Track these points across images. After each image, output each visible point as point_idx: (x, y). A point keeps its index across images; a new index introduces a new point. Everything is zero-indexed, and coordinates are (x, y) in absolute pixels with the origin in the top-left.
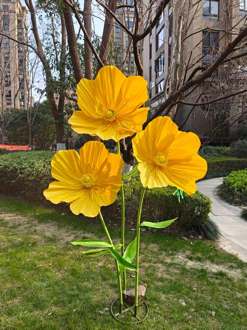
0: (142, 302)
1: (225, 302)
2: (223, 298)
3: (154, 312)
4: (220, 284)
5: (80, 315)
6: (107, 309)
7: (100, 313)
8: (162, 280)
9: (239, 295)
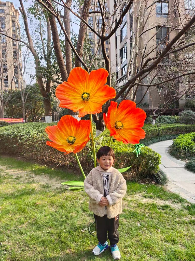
1: (168, 224)
2: (167, 221)
4: (165, 213)
5: (68, 233)
6: (86, 229)
7: (82, 231)
9: (178, 219)
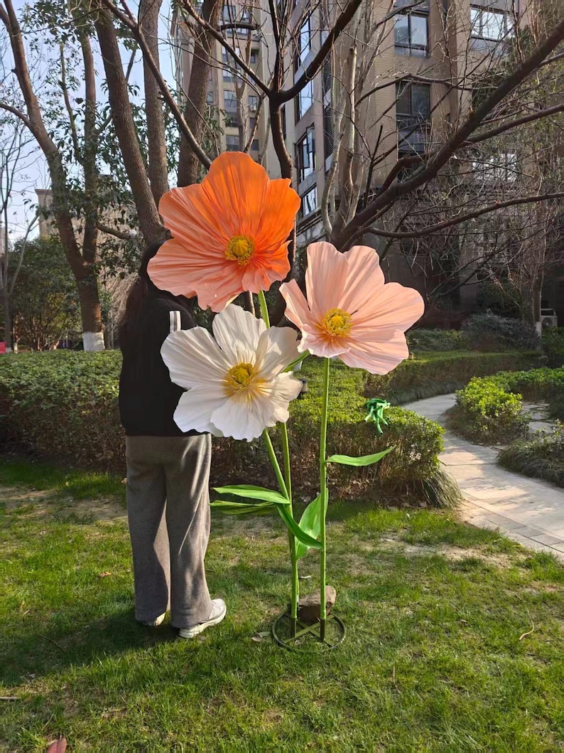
0: (331, 616)
1: (485, 607)
2: (482, 599)
3: (357, 630)
4: (473, 580)
5: (215, 648)
6: (265, 634)
7: (254, 641)
8: (361, 579)
9: (510, 594)
